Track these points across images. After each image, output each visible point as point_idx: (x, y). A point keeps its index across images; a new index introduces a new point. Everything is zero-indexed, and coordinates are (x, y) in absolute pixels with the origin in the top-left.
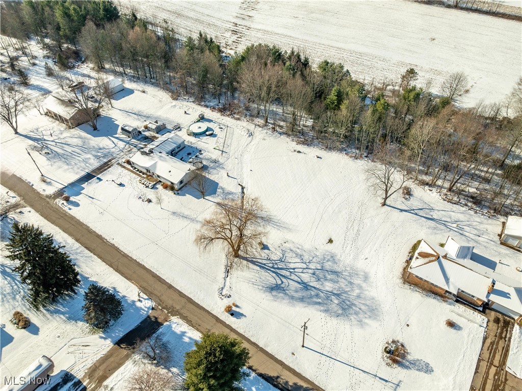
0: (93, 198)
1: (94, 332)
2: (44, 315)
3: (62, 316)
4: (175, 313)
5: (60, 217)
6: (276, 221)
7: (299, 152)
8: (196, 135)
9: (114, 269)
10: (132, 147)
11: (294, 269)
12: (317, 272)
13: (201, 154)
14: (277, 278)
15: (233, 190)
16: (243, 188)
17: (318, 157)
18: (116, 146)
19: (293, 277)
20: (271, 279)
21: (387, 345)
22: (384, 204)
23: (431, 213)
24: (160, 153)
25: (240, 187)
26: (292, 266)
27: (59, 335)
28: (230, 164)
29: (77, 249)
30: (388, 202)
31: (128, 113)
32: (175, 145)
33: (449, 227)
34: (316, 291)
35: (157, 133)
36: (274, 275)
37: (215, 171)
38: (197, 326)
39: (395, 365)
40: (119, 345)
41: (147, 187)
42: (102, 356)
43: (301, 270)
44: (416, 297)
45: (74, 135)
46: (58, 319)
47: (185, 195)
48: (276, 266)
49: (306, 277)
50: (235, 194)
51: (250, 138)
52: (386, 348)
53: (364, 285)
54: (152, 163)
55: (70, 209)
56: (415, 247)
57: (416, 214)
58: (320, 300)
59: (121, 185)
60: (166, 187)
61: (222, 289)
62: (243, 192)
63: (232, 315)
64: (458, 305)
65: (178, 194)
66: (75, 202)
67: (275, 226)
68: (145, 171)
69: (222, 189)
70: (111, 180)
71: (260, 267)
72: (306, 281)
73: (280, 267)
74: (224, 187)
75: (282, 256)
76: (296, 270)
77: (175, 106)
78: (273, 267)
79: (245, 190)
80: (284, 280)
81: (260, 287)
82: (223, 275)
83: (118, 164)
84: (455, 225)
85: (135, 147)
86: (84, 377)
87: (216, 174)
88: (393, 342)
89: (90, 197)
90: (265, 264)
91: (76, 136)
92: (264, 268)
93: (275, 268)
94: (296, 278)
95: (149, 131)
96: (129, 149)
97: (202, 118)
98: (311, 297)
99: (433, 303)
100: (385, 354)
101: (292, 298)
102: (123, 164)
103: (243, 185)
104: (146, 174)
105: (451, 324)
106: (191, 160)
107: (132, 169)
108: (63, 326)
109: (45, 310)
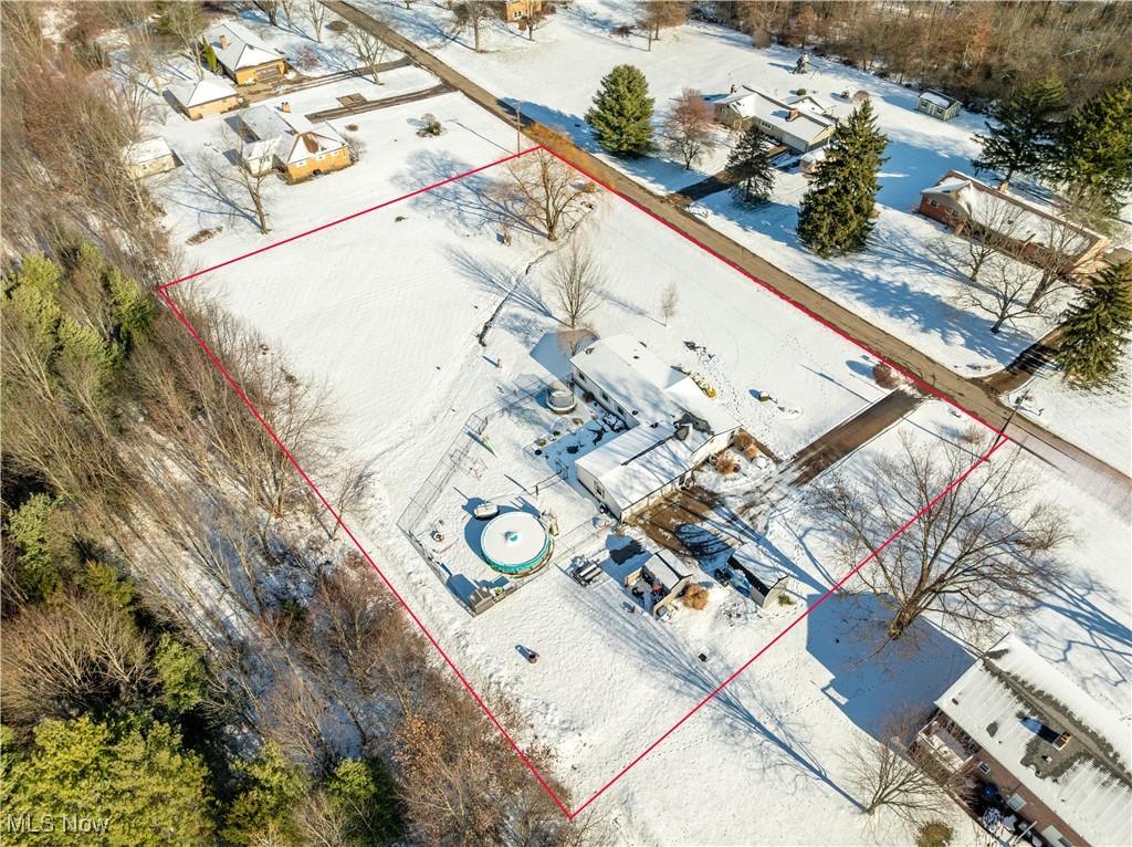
0: (821, 375)
6: (460, 265)
10: (745, 520)
13: (541, 443)
16: (481, 337)
25: (487, 339)
26: (479, 212)
34: (469, 186)
36: (511, 210)
37: (525, 384)
43: (472, 206)
48: (502, 216)
49: (471, 199)
50: (505, 327)
53: (406, 174)
55: (866, 358)
59: (760, 395)
61: (589, 213)
62: (486, 328)
67: (468, 258)
69: (527, 343)
70: (787, 412)
71: (524, 221)
72: (474, 196)
73: (497, 216)
74: (522, 346)
75: (485, 225)
76: (478, 206)
78: (507, 216)
79: (480, 330)
80: (502, 204)
83: (778, 461)
85: (734, 518)
87: (525, 376)
90: (517, 222)
93: (505, 215)
94: (484, 200)
96: (753, 511)
103: (477, 340)
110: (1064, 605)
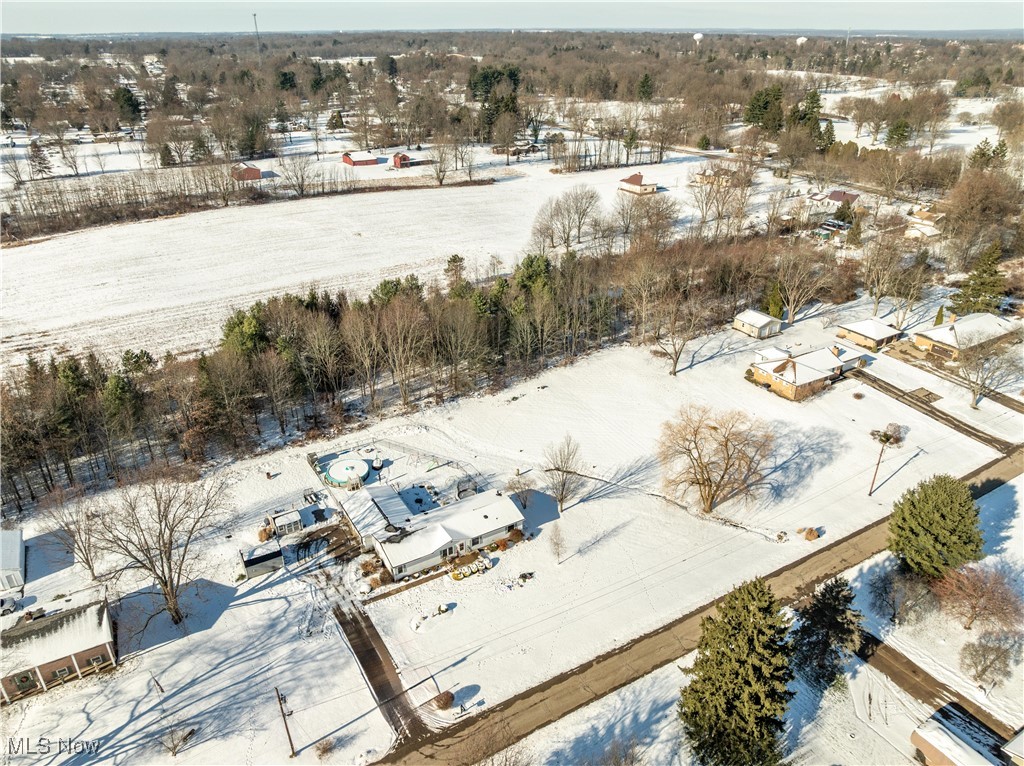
0: (464, 659)
1: (843, 685)
2: (802, 757)
3: (804, 730)
7: (515, 399)
10: (316, 572)
13: (432, 487)
14: (760, 486)
17: (543, 388)
18: (285, 598)
22: (674, 373)
23: (703, 354)
27: (848, 735)
29: (623, 700)
34: (790, 463)
36: (755, 487)
40: (869, 656)
42: (889, 679)
44: (819, 403)
46: (810, 736)
49: (767, 463)
51: (434, 430)
52: (879, 441)
53: (793, 428)
55: (481, 703)
57: (700, 362)
58: (806, 465)
59: (447, 608)
60: (503, 545)
65: (531, 536)
69: (547, 489)
72: (774, 465)
74: (542, 486)
80: (766, 481)
83: (366, 602)
86: (931, 704)
88: (872, 435)
89: (454, 665)
94: (767, 471)
98: (799, 469)
100: (887, 444)
101: (796, 483)
102: (373, 595)
105: (858, 397)
107: (403, 583)
108: (828, 729)
109: (788, 755)
110: (121, 736)
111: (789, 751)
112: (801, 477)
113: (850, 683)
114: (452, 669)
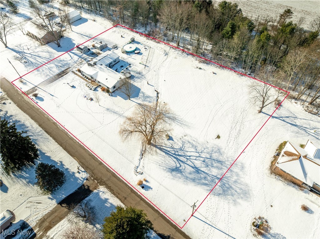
0: (53, 96)
1: (45, 193)
2: (12, 179)
3: (24, 181)
4: (102, 183)
5: (30, 108)
6: (180, 120)
7: (200, 68)
8: (127, 53)
9: (63, 148)
10: (83, 60)
11: (190, 156)
12: (207, 160)
13: (130, 67)
14: (177, 162)
15: (151, 95)
16: (158, 94)
17: (214, 73)
18: (72, 59)
19: (189, 162)
20: (172, 162)
21: (254, 220)
22: (260, 112)
23: (295, 121)
24: (101, 65)
25: (156, 93)
26: (188, 154)
27: (21, 194)
28: (149, 76)
29: (39, 132)
30: (263, 110)
31: (82, 36)
32: (112, 60)
33: (308, 132)
34: (204, 175)
35: (101, 50)
36: (175, 160)
37: (139, 80)
38: (117, 194)
39: (260, 237)
40: (61, 205)
41: (90, 89)
42: (49, 211)
43: (194, 158)
44: (280, 185)
45: (44, 50)
46: (21, 182)
47: (116, 97)
48: (177, 153)
49: (198, 163)
50: (152, 97)
51: (166, 57)
52: (254, 222)
54: (95, 72)
56: (282, 146)
57: (284, 121)
58: (207, 182)
59: (73, 87)
60: (103, 90)
61: (137, 167)
62: (158, 97)
63: (143, 187)
64: (311, 193)
65: (112, 95)
66: (41, 98)
67: (178, 124)
68: (90, 78)
69: (143, 93)
70: (67, 83)
71: (166, 153)
72: (197, 166)
73: (180, 154)
74: (144, 92)
75: (182, 146)
76: (191, 158)
77: (115, 31)
78: (174, 154)
79: (159, 95)
80: (182, 164)
81: (165, 168)
82: (139, 157)
83: (73, 72)
84: (313, 131)
85: (85, 60)
86: (36, 226)
87: (139, 82)
88: (260, 218)
89: (51, 95)
90: (169, 151)
91: (45, 51)
92: (168, 154)
93: (176, 155)
94: (191, 164)
95: (96, 49)
96: (81, 61)
97: (133, 41)
98: (201, 179)
99: (292, 190)
100: (253, 227)
101: (187, 178)
102: (76, 72)
103: (158, 91)
104: (91, 80)
105: (305, 209)
106: (123, 71)
107: (81, 75)
108: (24, 188)
110: (25, 54)
111: (15, 175)
112: (194, 180)
113: (46, 196)
114: (49, 94)
